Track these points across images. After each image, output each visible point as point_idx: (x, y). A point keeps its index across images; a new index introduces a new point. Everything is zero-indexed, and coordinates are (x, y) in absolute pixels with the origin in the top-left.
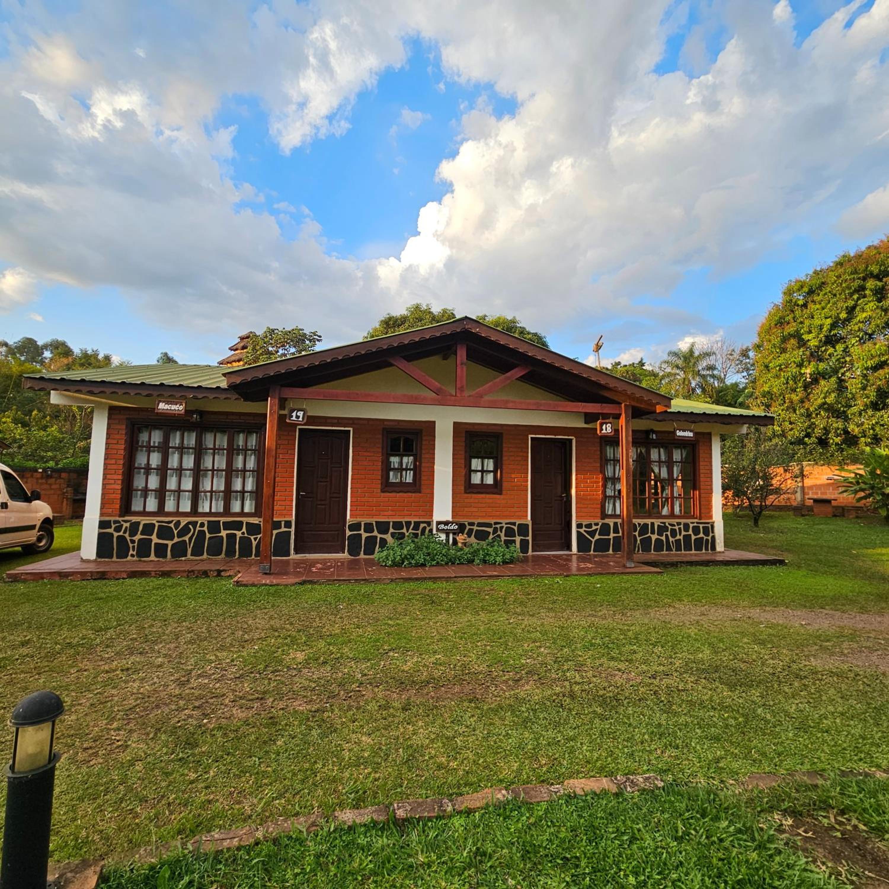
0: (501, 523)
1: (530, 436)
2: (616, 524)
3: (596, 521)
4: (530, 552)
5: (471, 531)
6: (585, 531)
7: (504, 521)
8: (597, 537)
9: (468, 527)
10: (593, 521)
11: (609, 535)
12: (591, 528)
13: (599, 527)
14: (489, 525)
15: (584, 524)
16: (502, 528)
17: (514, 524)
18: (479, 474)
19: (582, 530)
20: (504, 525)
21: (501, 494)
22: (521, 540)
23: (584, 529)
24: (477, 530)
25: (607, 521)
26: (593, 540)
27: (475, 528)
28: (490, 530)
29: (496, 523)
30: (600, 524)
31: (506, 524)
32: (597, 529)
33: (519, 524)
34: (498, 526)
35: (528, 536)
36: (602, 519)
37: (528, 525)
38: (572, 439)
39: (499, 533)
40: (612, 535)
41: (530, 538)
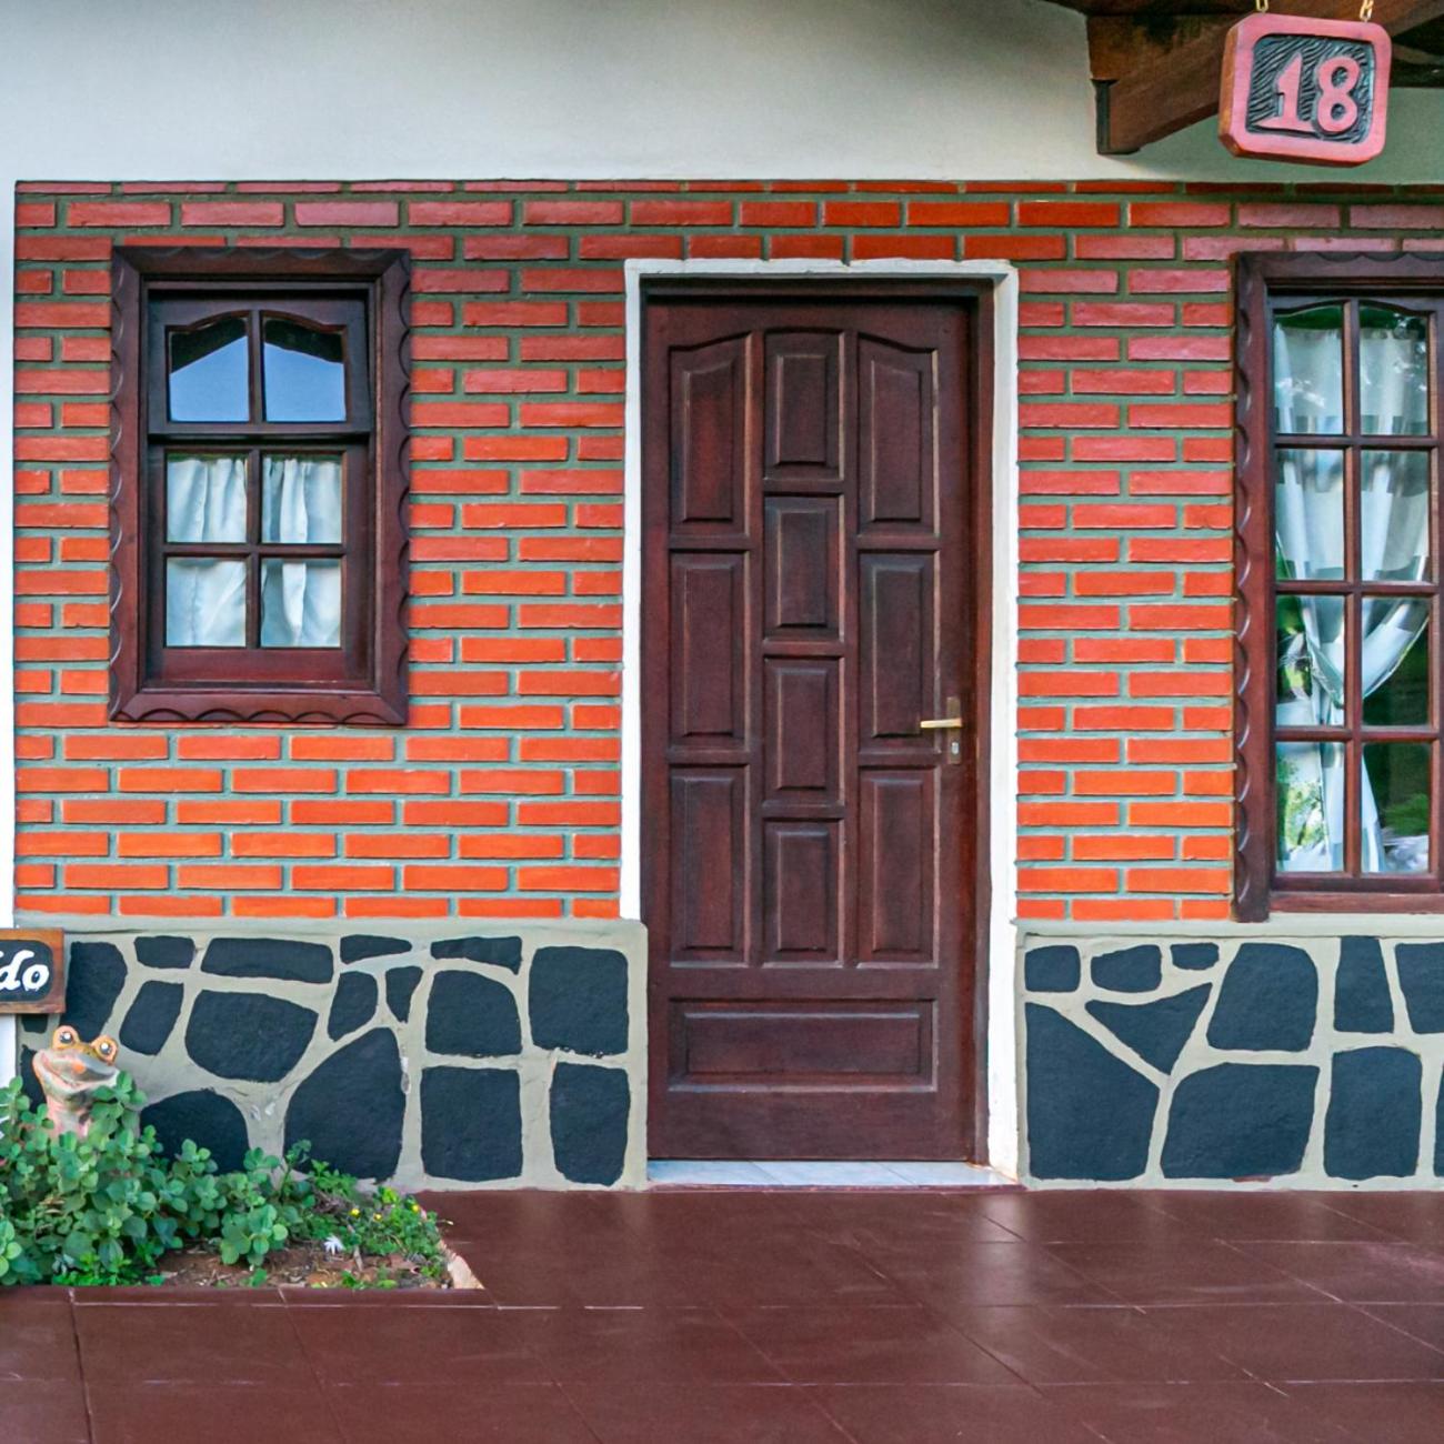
0: (404, 946)
1: (635, 269)
2: (1359, 952)
3: (1195, 930)
4: (637, 1175)
5: (161, 1000)
6: (1094, 1008)
7: (421, 931)
8: (1198, 1054)
9: (138, 975)
10: (1165, 933)
11: (1301, 1043)
12: (1153, 980)
13: (1215, 975)
14: (306, 961)
15: (1088, 951)
16: (403, 983)
17: (506, 952)
18: (232, 575)
19: (1070, 1005)
20: (419, 957)
21: (400, 719)
22: (564, 1077)
23: (1088, 989)
24: (206, 998)
25: (1283, 927)
26: (1167, 1086)
27: (194, 981)
28: (317, 997)
29: (356, 947)
30: (1228, 953)
31: (439, 950)
32: (1200, 993)
33: (543, 956)
34: (377, 967)
35: (620, 1046)
36: (1249, 910)
37: (616, 961)
38: (988, 284)
39: (383, 1017)
40: (1327, 1043)
41: (634, 1061)
